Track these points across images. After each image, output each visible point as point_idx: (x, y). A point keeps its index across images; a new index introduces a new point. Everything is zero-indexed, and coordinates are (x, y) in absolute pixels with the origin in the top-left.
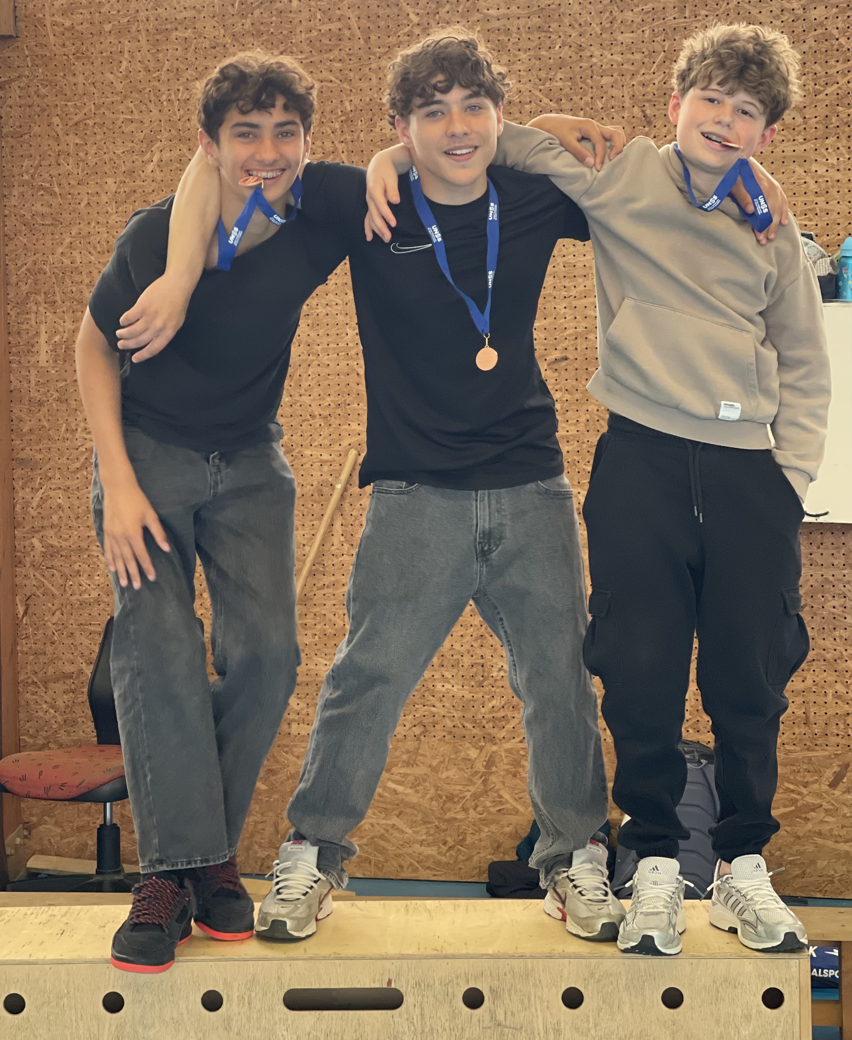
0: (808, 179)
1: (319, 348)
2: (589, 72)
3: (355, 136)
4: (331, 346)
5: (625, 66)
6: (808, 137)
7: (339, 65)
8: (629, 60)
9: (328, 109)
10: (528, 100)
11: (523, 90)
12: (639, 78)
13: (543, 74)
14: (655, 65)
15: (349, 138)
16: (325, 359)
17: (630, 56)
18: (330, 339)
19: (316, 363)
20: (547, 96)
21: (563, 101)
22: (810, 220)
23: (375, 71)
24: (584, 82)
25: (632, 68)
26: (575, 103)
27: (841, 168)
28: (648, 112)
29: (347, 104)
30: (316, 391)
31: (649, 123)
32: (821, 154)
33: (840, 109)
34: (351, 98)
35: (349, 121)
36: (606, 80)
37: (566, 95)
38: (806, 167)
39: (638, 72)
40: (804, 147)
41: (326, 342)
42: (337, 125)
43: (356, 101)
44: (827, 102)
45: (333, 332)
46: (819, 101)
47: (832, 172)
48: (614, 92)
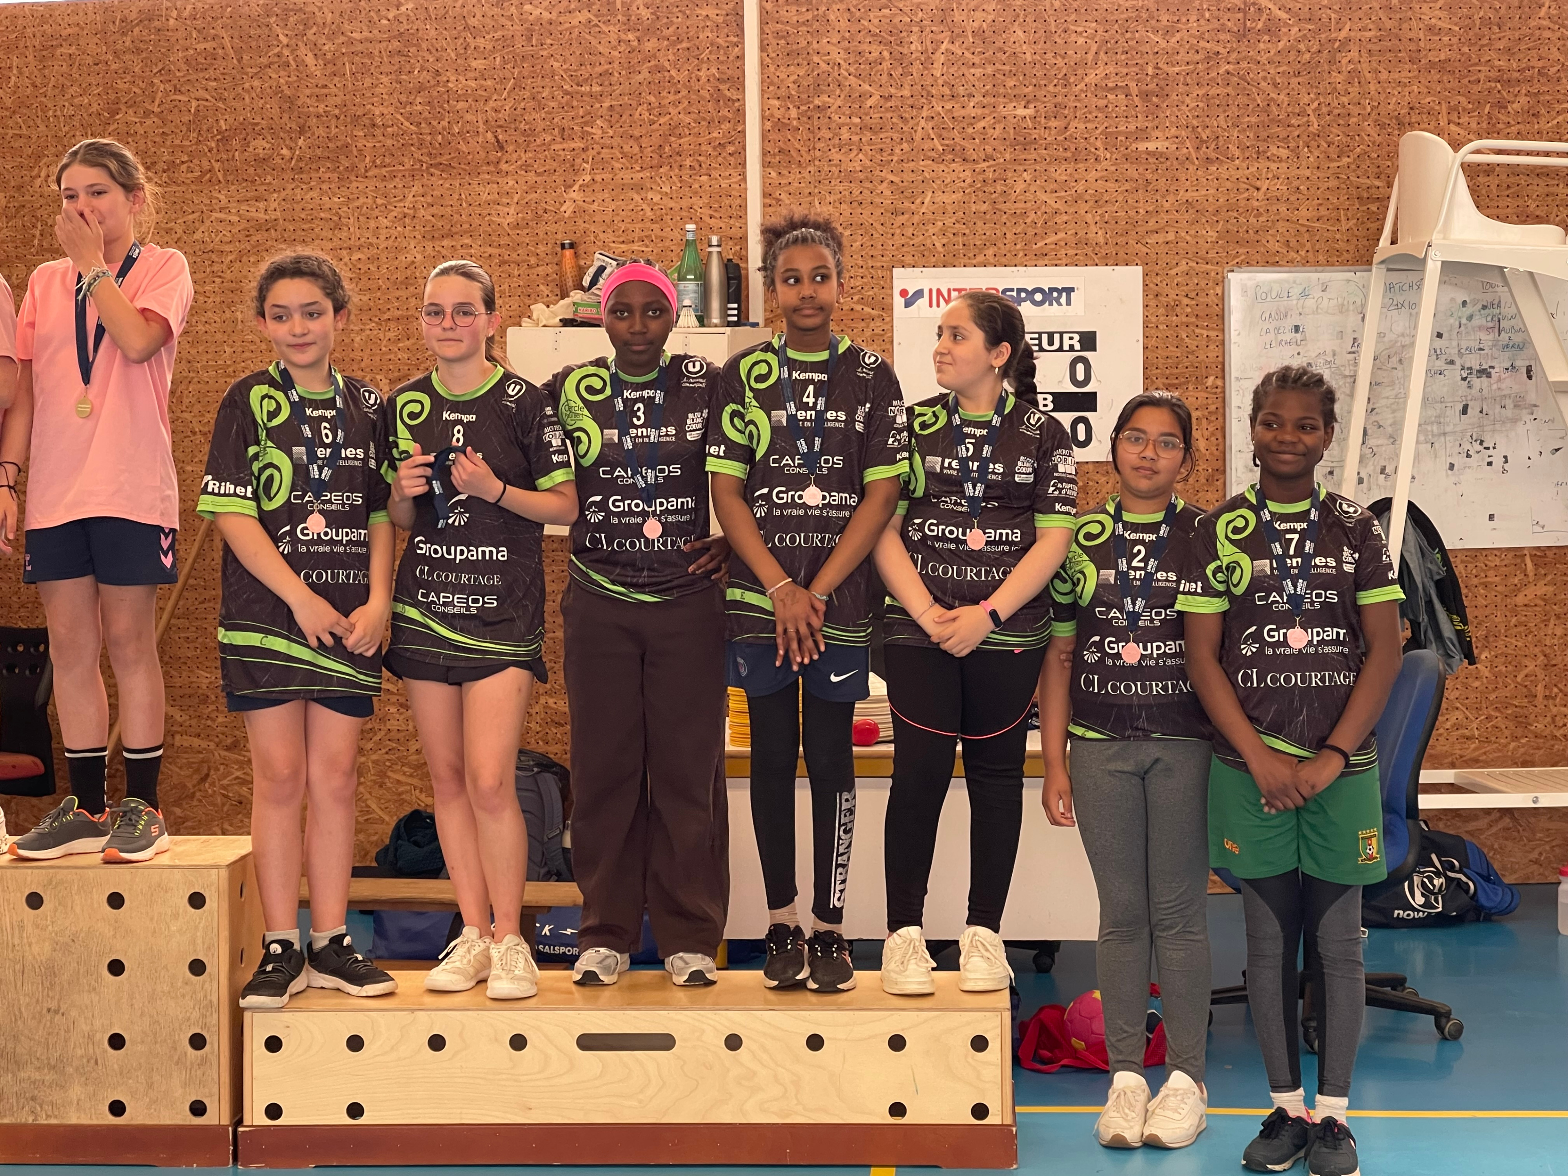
0: (644, 206)
1: (199, 365)
2: (446, 96)
3: (231, 154)
4: (210, 363)
5: (479, 92)
6: (644, 166)
7: (214, 84)
8: (482, 86)
9: (205, 128)
10: (390, 123)
11: (385, 112)
12: (491, 103)
13: (403, 98)
14: (505, 93)
15: (225, 157)
16: (204, 376)
17: (483, 82)
18: (209, 356)
19: (196, 380)
20: (407, 119)
21: (423, 125)
22: (647, 246)
23: (248, 92)
24: (442, 107)
25: (484, 93)
26: (434, 127)
27: (674, 196)
28: (500, 137)
29: (222, 122)
30: (198, 407)
31: (502, 148)
32: (655, 182)
33: (673, 139)
34: (227, 117)
35: (224, 139)
36: (461, 105)
37: (425, 119)
38: (643, 196)
39: (490, 98)
40: (641, 175)
41: (205, 359)
42: (213, 145)
43: (231, 120)
44: (661, 132)
45: (212, 349)
46: (653, 131)
47: (666, 200)
48: (468, 117)
